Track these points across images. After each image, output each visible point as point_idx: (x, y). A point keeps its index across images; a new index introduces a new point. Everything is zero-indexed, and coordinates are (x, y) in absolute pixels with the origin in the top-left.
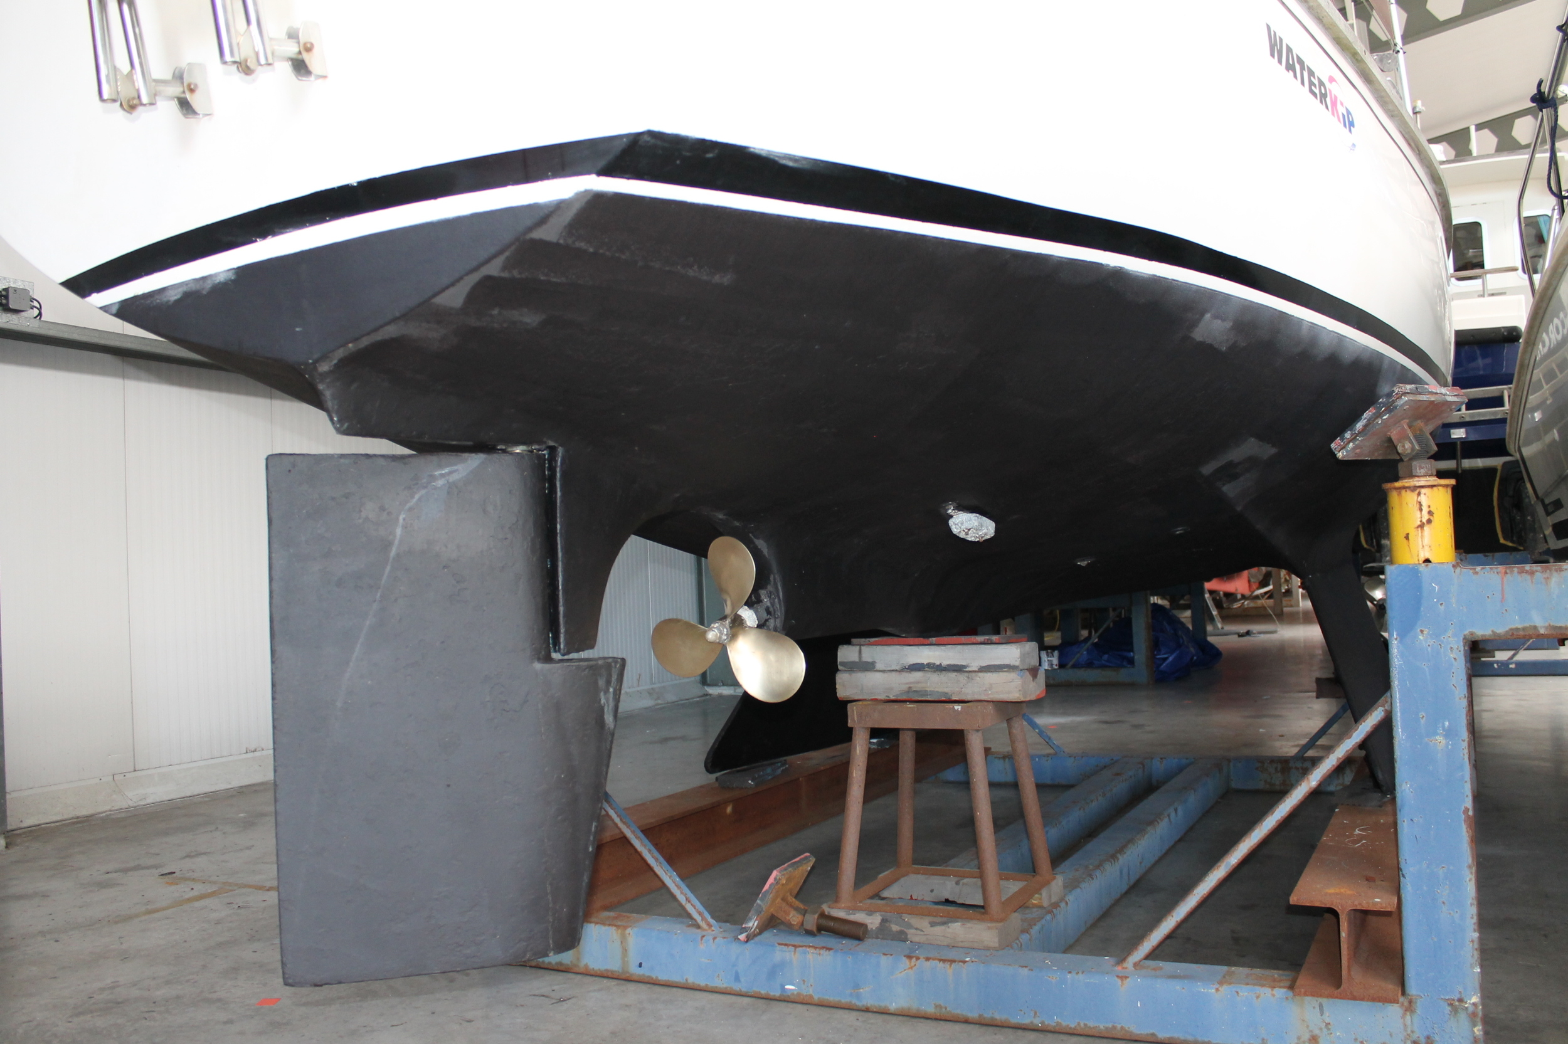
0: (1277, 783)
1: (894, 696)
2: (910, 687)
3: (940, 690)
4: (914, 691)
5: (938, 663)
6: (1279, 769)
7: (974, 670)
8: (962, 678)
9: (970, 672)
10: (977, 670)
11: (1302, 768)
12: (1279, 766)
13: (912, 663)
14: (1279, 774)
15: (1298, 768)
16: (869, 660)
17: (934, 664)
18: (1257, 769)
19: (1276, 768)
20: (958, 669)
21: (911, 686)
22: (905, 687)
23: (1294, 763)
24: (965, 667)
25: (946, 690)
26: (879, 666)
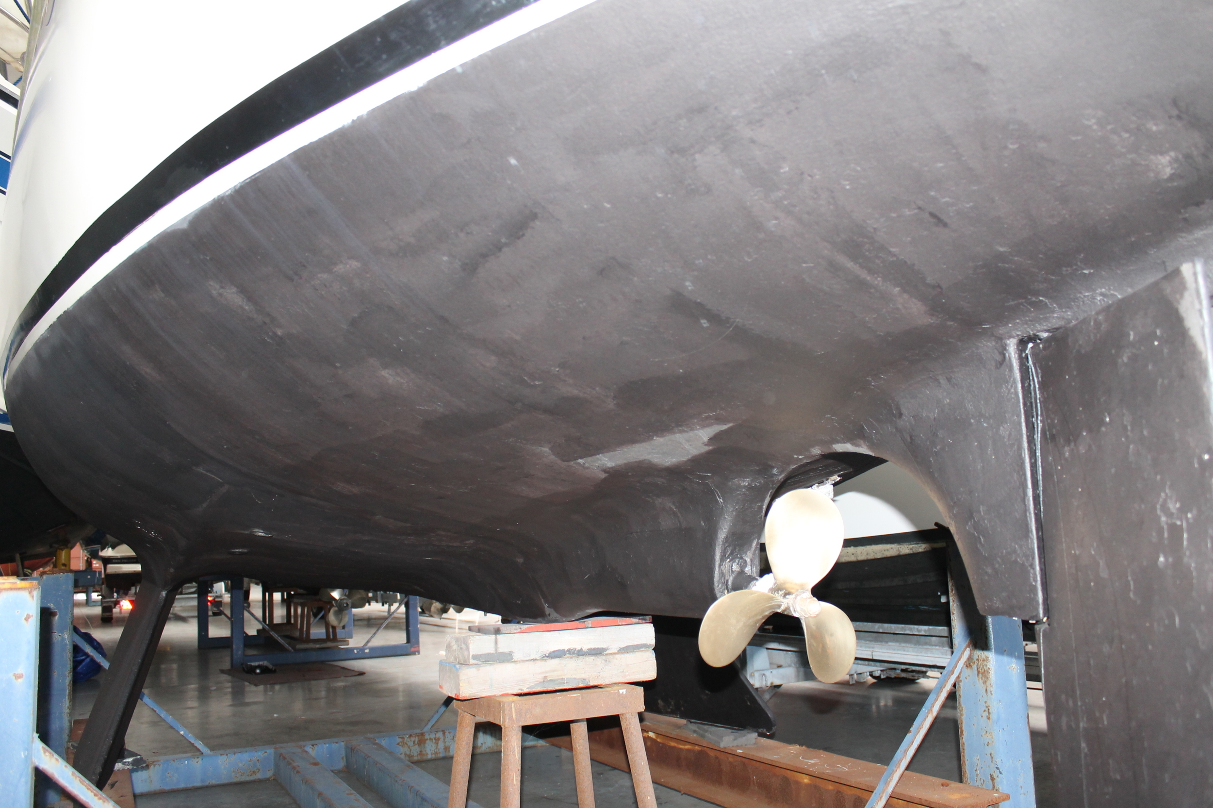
0: (415, 754)
1: (528, 688)
2: (545, 677)
3: (578, 676)
4: (551, 680)
5: (578, 648)
6: (416, 742)
7: (614, 652)
8: (599, 661)
9: (611, 654)
10: (617, 652)
11: (435, 739)
12: (417, 739)
13: (552, 650)
14: (417, 746)
15: (432, 739)
16: (506, 650)
17: (575, 649)
18: (398, 744)
19: (414, 742)
20: (597, 652)
21: (546, 675)
22: (540, 678)
23: (429, 734)
24: (604, 650)
25: (583, 676)
26: (516, 657)
